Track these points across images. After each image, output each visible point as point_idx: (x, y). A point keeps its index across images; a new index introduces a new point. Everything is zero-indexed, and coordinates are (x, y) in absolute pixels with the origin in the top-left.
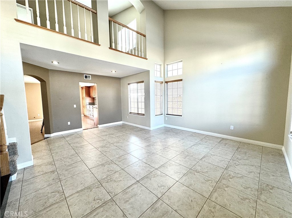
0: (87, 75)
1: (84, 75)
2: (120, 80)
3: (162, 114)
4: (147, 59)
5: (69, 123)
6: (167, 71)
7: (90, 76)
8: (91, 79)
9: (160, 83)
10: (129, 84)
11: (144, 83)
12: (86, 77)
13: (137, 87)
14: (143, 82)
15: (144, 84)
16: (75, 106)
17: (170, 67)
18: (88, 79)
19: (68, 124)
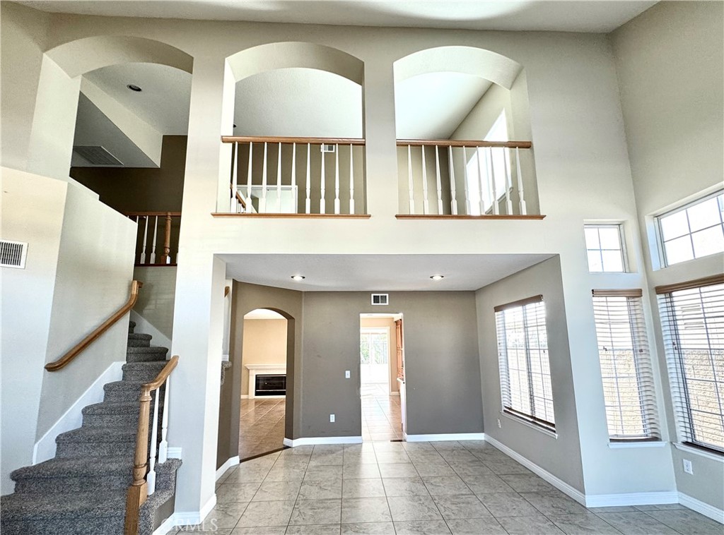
0: (380, 295)
1: (373, 295)
2: (475, 298)
3: (655, 439)
4: (542, 217)
5: (332, 418)
6: (663, 242)
7: (387, 295)
8: (387, 304)
9: (628, 297)
10: (498, 309)
11: (542, 303)
12: (376, 299)
13: (522, 319)
14: (538, 298)
15: (544, 308)
16: (348, 374)
17: (673, 225)
18: (380, 304)
19: (331, 421)
